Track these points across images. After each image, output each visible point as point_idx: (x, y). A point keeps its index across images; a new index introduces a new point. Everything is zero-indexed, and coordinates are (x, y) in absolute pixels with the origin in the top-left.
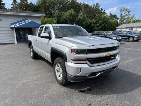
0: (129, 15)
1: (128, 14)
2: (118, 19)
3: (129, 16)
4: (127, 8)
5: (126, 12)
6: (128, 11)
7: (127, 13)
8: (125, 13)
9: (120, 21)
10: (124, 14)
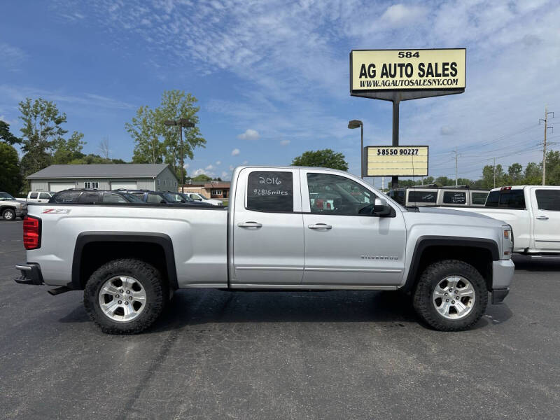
0: (61, 132)
1: (56, 130)
2: (14, 140)
3: (61, 137)
4: (50, 106)
5: (47, 121)
6: (53, 118)
7: (52, 124)
8: (42, 124)
9: (26, 149)
10: (38, 128)
